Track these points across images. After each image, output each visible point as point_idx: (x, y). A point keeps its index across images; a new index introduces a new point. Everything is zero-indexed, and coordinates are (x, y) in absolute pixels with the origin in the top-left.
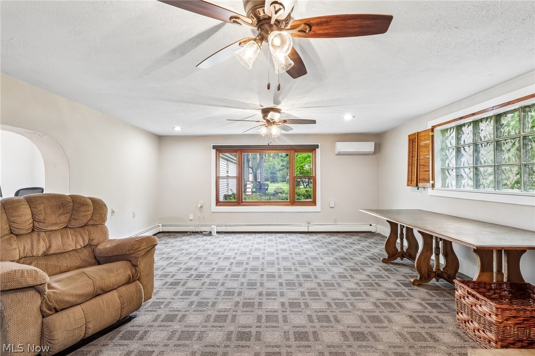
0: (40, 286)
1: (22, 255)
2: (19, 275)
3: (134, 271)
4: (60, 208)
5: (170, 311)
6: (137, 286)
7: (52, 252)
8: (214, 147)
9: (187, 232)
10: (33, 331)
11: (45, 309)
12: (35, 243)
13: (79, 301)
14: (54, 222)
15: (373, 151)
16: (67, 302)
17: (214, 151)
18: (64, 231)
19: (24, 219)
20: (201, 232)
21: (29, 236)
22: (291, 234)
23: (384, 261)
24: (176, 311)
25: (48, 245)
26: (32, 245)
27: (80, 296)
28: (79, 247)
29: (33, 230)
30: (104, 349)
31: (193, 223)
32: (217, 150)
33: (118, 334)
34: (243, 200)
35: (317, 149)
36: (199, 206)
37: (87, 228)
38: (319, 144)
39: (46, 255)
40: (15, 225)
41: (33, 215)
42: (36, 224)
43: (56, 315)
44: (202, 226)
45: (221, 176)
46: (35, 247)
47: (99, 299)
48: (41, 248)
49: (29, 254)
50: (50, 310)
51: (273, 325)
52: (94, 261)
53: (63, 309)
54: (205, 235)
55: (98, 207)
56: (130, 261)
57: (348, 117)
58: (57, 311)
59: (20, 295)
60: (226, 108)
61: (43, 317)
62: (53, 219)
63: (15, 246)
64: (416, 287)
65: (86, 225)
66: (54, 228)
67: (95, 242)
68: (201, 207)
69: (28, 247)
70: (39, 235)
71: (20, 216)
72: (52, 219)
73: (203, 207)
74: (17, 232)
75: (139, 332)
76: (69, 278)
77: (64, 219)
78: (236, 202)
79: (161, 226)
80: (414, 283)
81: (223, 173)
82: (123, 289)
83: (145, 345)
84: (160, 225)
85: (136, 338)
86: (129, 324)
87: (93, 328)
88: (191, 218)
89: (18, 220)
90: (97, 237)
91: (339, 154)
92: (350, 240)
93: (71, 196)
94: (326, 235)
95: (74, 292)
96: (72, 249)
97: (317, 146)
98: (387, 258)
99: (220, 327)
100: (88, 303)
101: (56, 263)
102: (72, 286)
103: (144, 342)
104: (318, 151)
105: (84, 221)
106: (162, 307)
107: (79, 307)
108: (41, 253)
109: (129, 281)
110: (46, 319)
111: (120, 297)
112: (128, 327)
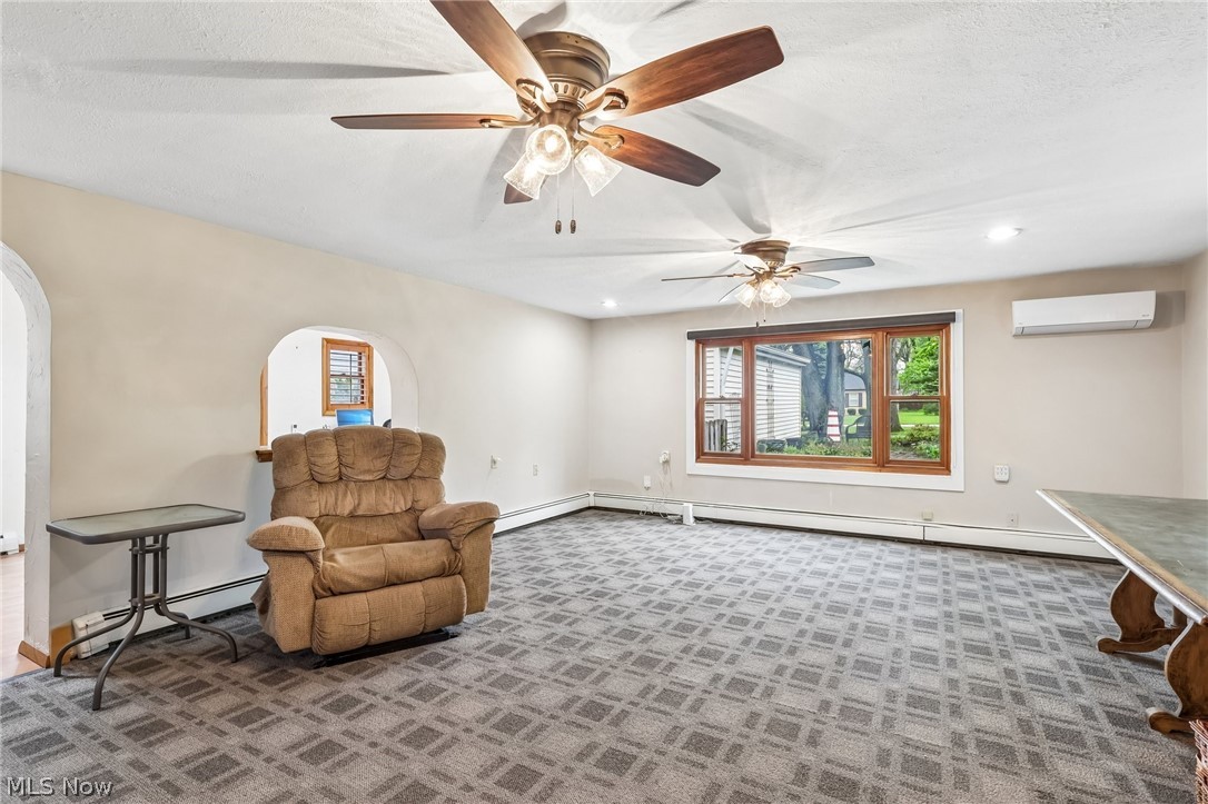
0: (312, 554)
1: (323, 512)
2: (286, 532)
3: (453, 557)
4: (375, 447)
5: (511, 639)
6: (455, 583)
7: (360, 513)
8: (691, 336)
9: (638, 512)
10: (303, 614)
11: (317, 587)
12: (340, 498)
13: (364, 586)
14: (367, 468)
15: (1151, 317)
16: (347, 584)
17: (692, 344)
18: (380, 483)
19: (327, 460)
20: (665, 515)
21: (334, 486)
22: (869, 541)
23: (1106, 646)
24: (518, 642)
25: (356, 502)
26: (336, 499)
27: (366, 579)
28: (398, 510)
29: (341, 479)
30: (391, 667)
31: (650, 495)
32: (698, 342)
33: (420, 653)
34: (757, 453)
35: (952, 325)
36: (662, 459)
37: (412, 481)
38: (959, 312)
39: (353, 516)
40: (316, 469)
41: (339, 456)
42: (343, 469)
43: (332, 599)
44: (667, 501)
45: (708, 396)
46: (339, 503)
47: (393, 590)
48: (347, 505)
49: (332, 512)
50: (324, 590)
51: (662, 709)
52: (416, 535)
53: (342, 594)
54: (670, 522)
55: (431, 449)
56: (450, 541)
57: (1002, 233)
58: (334, 595)
59: (289, 560)
60: (657, 256)
61: (316, 598)
62: (366, 465)
63: (314, 497)
64: (1156, 735)
65: (411, 477)
66: (368, 477)
67: (420, 505)
68: (666, 462)
69: (331, 501)
70: (347, 486)
71: (322, 456)
72: (364, 463)
73: (671, 463)
74: (320, 478)
75: (447, 657)
76: (360, 552)
77: (380, 464)
78: (739, 456)
79: (592, 496)
80: (1154, 723)
81: (713, 391)
82: (433, 583)
83: (442, 679)
84: (592, 493)
85: (438, 665)
86: (443, 644)
87: (381, 633)
88: (647, 483)
89: (320, 461)
90: (424, 496)
91: (1023, 334)
92: (1045, 577)
93: (421, 435)
94: (976, 555)
95: (358, 571)
96: (387, 512)
97: (951, 317)
98: (1118, 639)
99: (568, 685)
100: (376, 592)
101: (363, 530)
102: (357, 563)
103: (445, 674)
104: (956, 330)
105: (407, 470)
106: (503, 630)
107: (363, 596)
108: (346, 512)
109: (443, 572)
110: (319, 602)
111: (425, 595)
112: (438, 648)
